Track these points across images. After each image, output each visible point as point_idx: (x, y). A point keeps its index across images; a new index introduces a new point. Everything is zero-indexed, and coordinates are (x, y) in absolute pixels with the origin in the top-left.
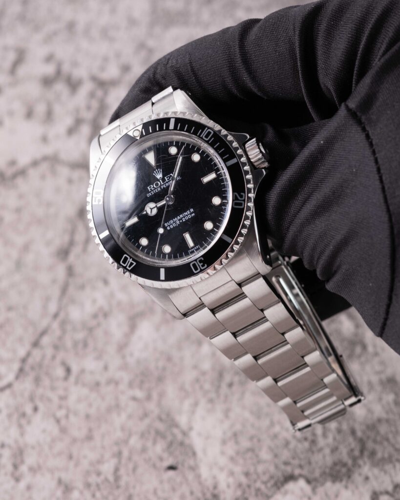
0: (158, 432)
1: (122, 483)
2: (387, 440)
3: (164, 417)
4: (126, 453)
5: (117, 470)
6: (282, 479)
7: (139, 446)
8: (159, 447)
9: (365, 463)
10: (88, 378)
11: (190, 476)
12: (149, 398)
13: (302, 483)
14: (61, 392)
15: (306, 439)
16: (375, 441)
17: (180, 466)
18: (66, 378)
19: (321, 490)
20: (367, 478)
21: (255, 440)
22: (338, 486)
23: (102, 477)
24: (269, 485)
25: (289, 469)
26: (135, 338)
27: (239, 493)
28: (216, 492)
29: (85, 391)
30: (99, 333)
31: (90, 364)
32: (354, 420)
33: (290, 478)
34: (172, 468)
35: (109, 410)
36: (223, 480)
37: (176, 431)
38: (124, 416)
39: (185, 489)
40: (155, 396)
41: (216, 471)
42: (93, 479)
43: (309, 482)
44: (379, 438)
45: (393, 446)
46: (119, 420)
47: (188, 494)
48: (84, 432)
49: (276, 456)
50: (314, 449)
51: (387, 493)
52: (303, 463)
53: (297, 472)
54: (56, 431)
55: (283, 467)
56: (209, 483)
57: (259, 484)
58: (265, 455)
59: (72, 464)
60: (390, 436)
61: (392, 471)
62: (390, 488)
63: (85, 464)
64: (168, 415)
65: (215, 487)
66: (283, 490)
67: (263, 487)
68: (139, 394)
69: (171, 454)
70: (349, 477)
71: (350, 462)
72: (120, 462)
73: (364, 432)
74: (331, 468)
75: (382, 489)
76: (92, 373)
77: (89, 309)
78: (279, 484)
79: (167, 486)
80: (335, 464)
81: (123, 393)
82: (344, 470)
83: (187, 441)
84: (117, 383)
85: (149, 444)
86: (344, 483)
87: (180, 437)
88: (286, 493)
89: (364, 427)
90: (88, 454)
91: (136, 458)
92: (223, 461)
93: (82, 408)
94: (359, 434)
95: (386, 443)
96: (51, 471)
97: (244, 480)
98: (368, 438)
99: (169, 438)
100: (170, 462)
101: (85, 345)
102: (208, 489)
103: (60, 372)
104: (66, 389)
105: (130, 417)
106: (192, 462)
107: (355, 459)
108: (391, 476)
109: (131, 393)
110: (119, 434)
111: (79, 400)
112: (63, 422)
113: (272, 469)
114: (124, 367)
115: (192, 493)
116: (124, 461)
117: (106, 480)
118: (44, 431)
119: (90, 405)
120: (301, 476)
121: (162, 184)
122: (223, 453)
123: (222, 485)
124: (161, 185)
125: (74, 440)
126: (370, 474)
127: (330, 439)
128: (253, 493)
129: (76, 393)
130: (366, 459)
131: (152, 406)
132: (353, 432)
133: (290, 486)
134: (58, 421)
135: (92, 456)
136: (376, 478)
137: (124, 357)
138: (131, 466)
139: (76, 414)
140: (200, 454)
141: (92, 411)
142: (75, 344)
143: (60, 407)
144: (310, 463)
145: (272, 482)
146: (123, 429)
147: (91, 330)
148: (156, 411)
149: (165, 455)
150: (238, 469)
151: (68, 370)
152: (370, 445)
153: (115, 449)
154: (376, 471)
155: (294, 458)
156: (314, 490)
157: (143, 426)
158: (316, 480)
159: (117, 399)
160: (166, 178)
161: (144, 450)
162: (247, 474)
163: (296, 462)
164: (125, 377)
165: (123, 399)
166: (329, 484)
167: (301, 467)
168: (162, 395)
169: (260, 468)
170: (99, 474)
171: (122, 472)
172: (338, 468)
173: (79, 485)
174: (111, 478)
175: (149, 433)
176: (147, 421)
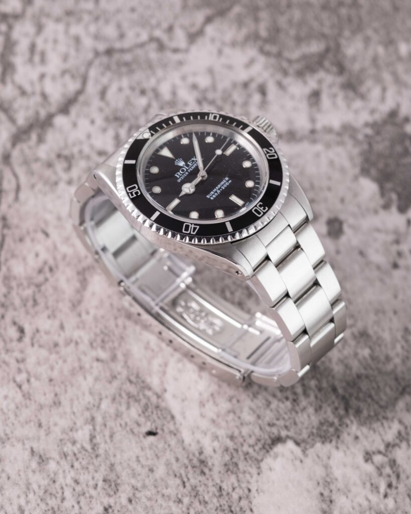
0: (130, 396)
1: (101, 451)
2: (370, 396)
3: (133, 378)
4: (99, 419)
5: (92, 438)
6: (269, 441)
7: (112, 411)
8: (134, 412)
9: (352, 422)
10: (44, 338)
11: (173, 442)
12: (114, 358)
13: (290, 444)
14: (17, 354)
15: (287, 399)
16: (358, 398)
17: (159, 431)
18: (20, 339)
19: (311, 451)
20: (357, 438)
21: (234, 401)
22: (328, 447)
23: (78, 446)
24: (257, 448)
25: (274, 430)
26: (88, 294)
27: (227, 458)
28: (202, 457)
29: (44, 353)
30: (48, 288)
31: (44, 323)
32: (333, 377)
33: (277, 440)
34: (151, 433)
35: (73, 372)
36: (208, 445)
37: (148, 393)
38: (90, 379)
39: (169, 456)
40: (120, 356)
41: (198, 436)
42: (68, 448)
43: (297, 444)
44: (361, 395)
45: (377, 403)
46: (86, 383)
47: (173, 461)
48: (50, 397)
49: (259, 417)
50: (297, 408)
51: (380, 452)
52: (288, 424)
53: (284, 433)
54: (19, 397)
55: (268, 428)
56: (194, 448)
57: (246, 448)
58: (247, 417)
59: (42, 432)
60: (373, 393)
61: (381, 429)
62: (382, 448)
63: (57, 432)
64: (137, 376)
65: (201, 453)
66: (272, 453)
67: (251, 450)
68: (103, 355)
69: (148, 418)
70: (338, 437)
71: (336, 421)
72: (94, 429)
73: (345, 389)
74: (318, 429)
75: (374, 449)
76: (47, 333)
77: (33, 263)
78: (267, 447)
79: (149, 453)
80: (321, 424)
81: (85, 354)
82: (332, 430)
83: (163, 405)
84: (77, 343)
85: (123, 408)
86: (334, 442)
87: (154, 399)
88: (276, 456)
89: (344, 384)
90: (59, 421)
91: (110, 424)
92: (204, 424)
93: (43, 370)
94: (340, 391)
95: (369, 400)
96: (22, 441)
97: (230, 444)
98: (351, 395)
99: (144, 401)
100: (148, 427)
101: (35, 303)
102: (194, 455)
103: (13, 332)
104: (22, 352)
105: (97, 379)
106: (172, 427)
107: (341, 418)
108: (381, 435)
109: (94, 354)
110: (88, 398)
111: (39, 363)
112: (25, 387)
113: (257, 431)
114: (81, 325)
115: (177, 460)
116: (98, 428)
117: (83, 448)
118: (6, 397)
119: (52, 368)
120: (288, 437)
121: (187, 168)
122: (203, 416)
123: (208, 451)
124: (187, 170)
125: (41, 407)
126: (359, 434)
127: (312, 398)
128: (242, 457)
129: (33, 355)
130: (352, 418)
131: (118, 367)
132: (334, 390)
133: (279, 448)
134: (20, 387)
135: (64, 423)
136: (366, 437)
137: (80, 315)
138: (107, 433)
139: (37, 378)
140: (178, 417)
141: (55, 374)
142: (24, 302)
143: (19, 371)
144: (295, 423)
145: (260, 445)
146: (91, 393)
147: (38, 286)
148: (125, 373)
149: (142, 420)
150: (221, 433)
151: (22, 331)
152: (353, 402)
153: (87, 414)
154: (365, 430)
155: (278, 419)
156: (304, 451)
157: (112, 389)
158: (304, 441)
159: (79, 360)
160: (188, 163)
161: (118, 415)
162: (232, 438)
163: (281, 423)
164: (85, 336)
165: (87, 361)
166: (318, 445)
167: (286, 427)
168: (127, 355)
169: (245, 431)
170: (74, 443)
171: (98, 439)
172: (325, 428)
173: (55, 455)
174: (88, 447)
175: (120, 395)
176: (116, 384)
